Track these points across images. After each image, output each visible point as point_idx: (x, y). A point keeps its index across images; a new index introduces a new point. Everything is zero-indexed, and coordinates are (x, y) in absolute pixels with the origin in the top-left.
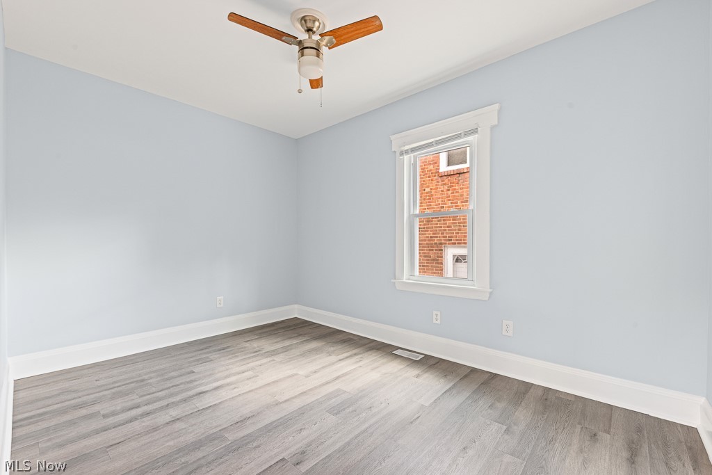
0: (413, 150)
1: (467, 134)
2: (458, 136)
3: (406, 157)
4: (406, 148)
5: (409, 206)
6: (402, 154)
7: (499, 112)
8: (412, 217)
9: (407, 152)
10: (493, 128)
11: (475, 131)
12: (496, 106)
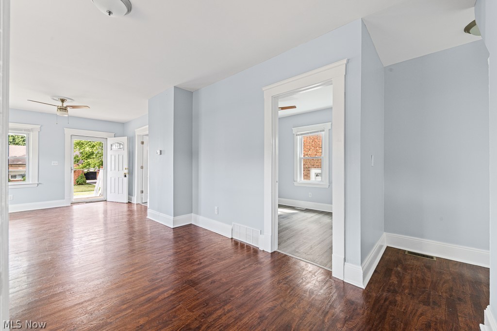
0: (301, 134)
1: (321, 131)
2: (318, 132)
3: (298, 137)
4: (298, 133)
5: (300, 153)
6: (297, 135)
7: (332, 124)
8: (300, 159)
9: (299, 135)
10: (329, 130)
11: (323, 131)
12: (330, 123)
